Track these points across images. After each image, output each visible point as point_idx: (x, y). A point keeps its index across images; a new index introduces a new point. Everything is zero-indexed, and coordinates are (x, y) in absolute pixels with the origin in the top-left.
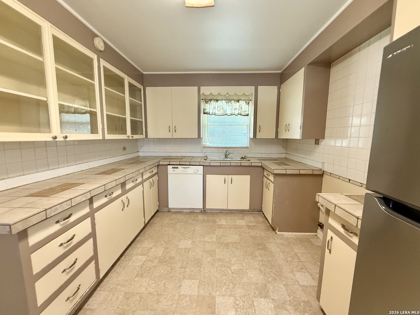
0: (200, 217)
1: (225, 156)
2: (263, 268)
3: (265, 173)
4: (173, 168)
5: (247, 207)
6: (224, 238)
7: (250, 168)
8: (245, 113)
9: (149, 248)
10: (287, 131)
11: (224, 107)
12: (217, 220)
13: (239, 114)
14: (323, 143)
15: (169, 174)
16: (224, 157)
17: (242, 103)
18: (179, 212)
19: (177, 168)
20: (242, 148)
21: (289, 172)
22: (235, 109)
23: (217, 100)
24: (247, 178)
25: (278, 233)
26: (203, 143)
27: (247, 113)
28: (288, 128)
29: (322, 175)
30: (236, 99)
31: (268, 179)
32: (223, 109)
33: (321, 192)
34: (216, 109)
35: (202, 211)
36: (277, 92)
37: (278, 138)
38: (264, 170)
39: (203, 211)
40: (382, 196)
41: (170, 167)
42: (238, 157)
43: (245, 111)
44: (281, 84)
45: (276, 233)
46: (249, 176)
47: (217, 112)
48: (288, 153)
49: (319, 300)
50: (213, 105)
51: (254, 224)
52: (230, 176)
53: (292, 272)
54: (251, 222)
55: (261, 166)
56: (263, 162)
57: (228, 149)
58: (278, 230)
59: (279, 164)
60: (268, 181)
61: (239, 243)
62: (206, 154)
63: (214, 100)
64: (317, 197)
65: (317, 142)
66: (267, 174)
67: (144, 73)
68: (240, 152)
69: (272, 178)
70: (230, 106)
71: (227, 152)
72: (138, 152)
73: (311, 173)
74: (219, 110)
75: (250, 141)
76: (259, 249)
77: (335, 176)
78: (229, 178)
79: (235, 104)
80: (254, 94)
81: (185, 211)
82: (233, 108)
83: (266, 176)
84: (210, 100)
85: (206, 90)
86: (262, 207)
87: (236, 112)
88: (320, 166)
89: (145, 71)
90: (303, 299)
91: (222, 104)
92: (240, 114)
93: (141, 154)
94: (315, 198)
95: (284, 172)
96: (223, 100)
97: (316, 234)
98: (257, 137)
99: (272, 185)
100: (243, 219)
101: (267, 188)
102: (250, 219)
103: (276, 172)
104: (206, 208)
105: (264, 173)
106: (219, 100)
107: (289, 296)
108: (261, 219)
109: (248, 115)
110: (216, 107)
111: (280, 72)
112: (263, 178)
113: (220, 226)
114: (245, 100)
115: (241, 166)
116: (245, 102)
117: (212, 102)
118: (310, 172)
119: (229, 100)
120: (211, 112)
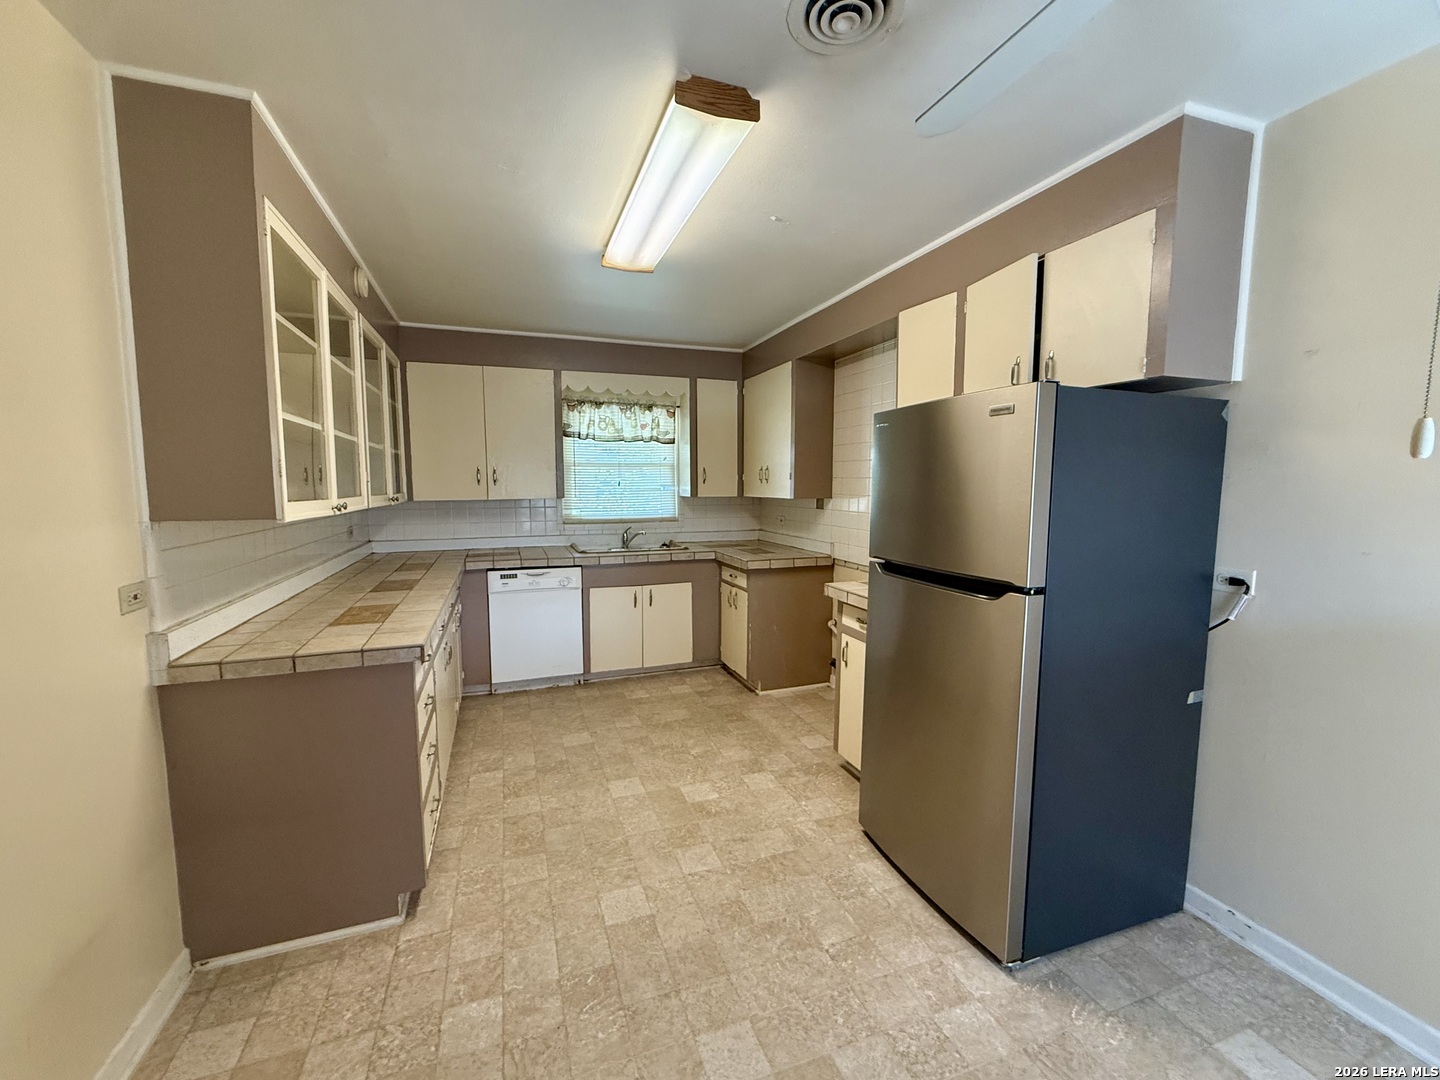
0: (581, 693)
1: (624, 543)
2: (746, 743)
3: (726, 575)
4: (502, 577)
5: (687, 657)
6: (656, 717)
7: (691, 565)
8: (667, 437)
9: (495, 759)
10: (764, 481)
11: (616, 421)
12: (626, 694)
13: (651, 439)
14: (831, 505)
15: (492, 593)
16: (620, 544)
17: (660, 413)
18: (520, 692)
19: (515, 576)
20: (662, 520)
21: (775, 565)
22: (643, 427)
23: (598, 404)
24: (686, 589)
25: (761, 693)
26: (565, 512)
27: (670, 436)
28: (765, 476)
29: (831, 568)
30: (644, 402)
31: (733, 586)
32: (614, 424)
33: (832, 581)
34: (596, 424)
35: (579, 681)
36: (737, 394)
37: (745, 495)
38: (720, 568)
39: (582, 682)
40: (883, 561)
41: (493, 576)
42: (655, 543)
43: (667, 433)
44: (744, 379)
45: (757, 695)
46: (688, 586)
47: (598, 433)
48: (763, 528)
49: (837, 751)
50: (588, 415)
51: (710, 687)
52: (647, 588)
53: (795, 737)
54: (703, 685)
55: (715, 560)
56: (718, 550)
57: (630, 525)
58: (759, 688)
59: (754, 552)
60: (734, 590)
61: (690, 719)
62: (573, 540)
63: (591, 402)
64: (826, 589)
65: (820, 505)
66: (731, 576)
67: (402, 323)
68: (658, 531)
69: (742, 581)
70: (629, 418)
71: (627, 532)
72: (370, 541)
73: (814, 565)
74: (603, 427)
75: (679, 504)
76: (732, 721)
77: (851, 566)
78: (643, 591)
79: (642, 415)
80: (688, 396)
81: (534, 688)
82: (639, 425)
83: (729, 579)
84: (582, 402)
85: (576, 381)
86: (720, 652)
87: (647, 434)
88: (826, 550)
89: (403, 320)
90: (815, 762)
91: (612, 412)
92: (655, 438)
93: (379, 548)
94: (823, 591)
95: (765, 565)
96: (612, 403)
97: (827, 684)
98: (699, 495)
99: (743, 596)
100: (684, 683)
101: (733, 603)
102: (700, 682)
103: (753, 566)
104: (592, 671)
105: (721, 574)
106: (602, 403)
107: (795, 763)
108: (722, 677)
109: (674, 443)
110: (597, 421)
111: (741, 351)
112: (720, 586)
113: (639, 702)
114: (666, 406)
115: (671, 562)
116: (664, 411)
117: (586, 408)
118: (812, 563)
119: (627, 404)
120: (584, 432)
